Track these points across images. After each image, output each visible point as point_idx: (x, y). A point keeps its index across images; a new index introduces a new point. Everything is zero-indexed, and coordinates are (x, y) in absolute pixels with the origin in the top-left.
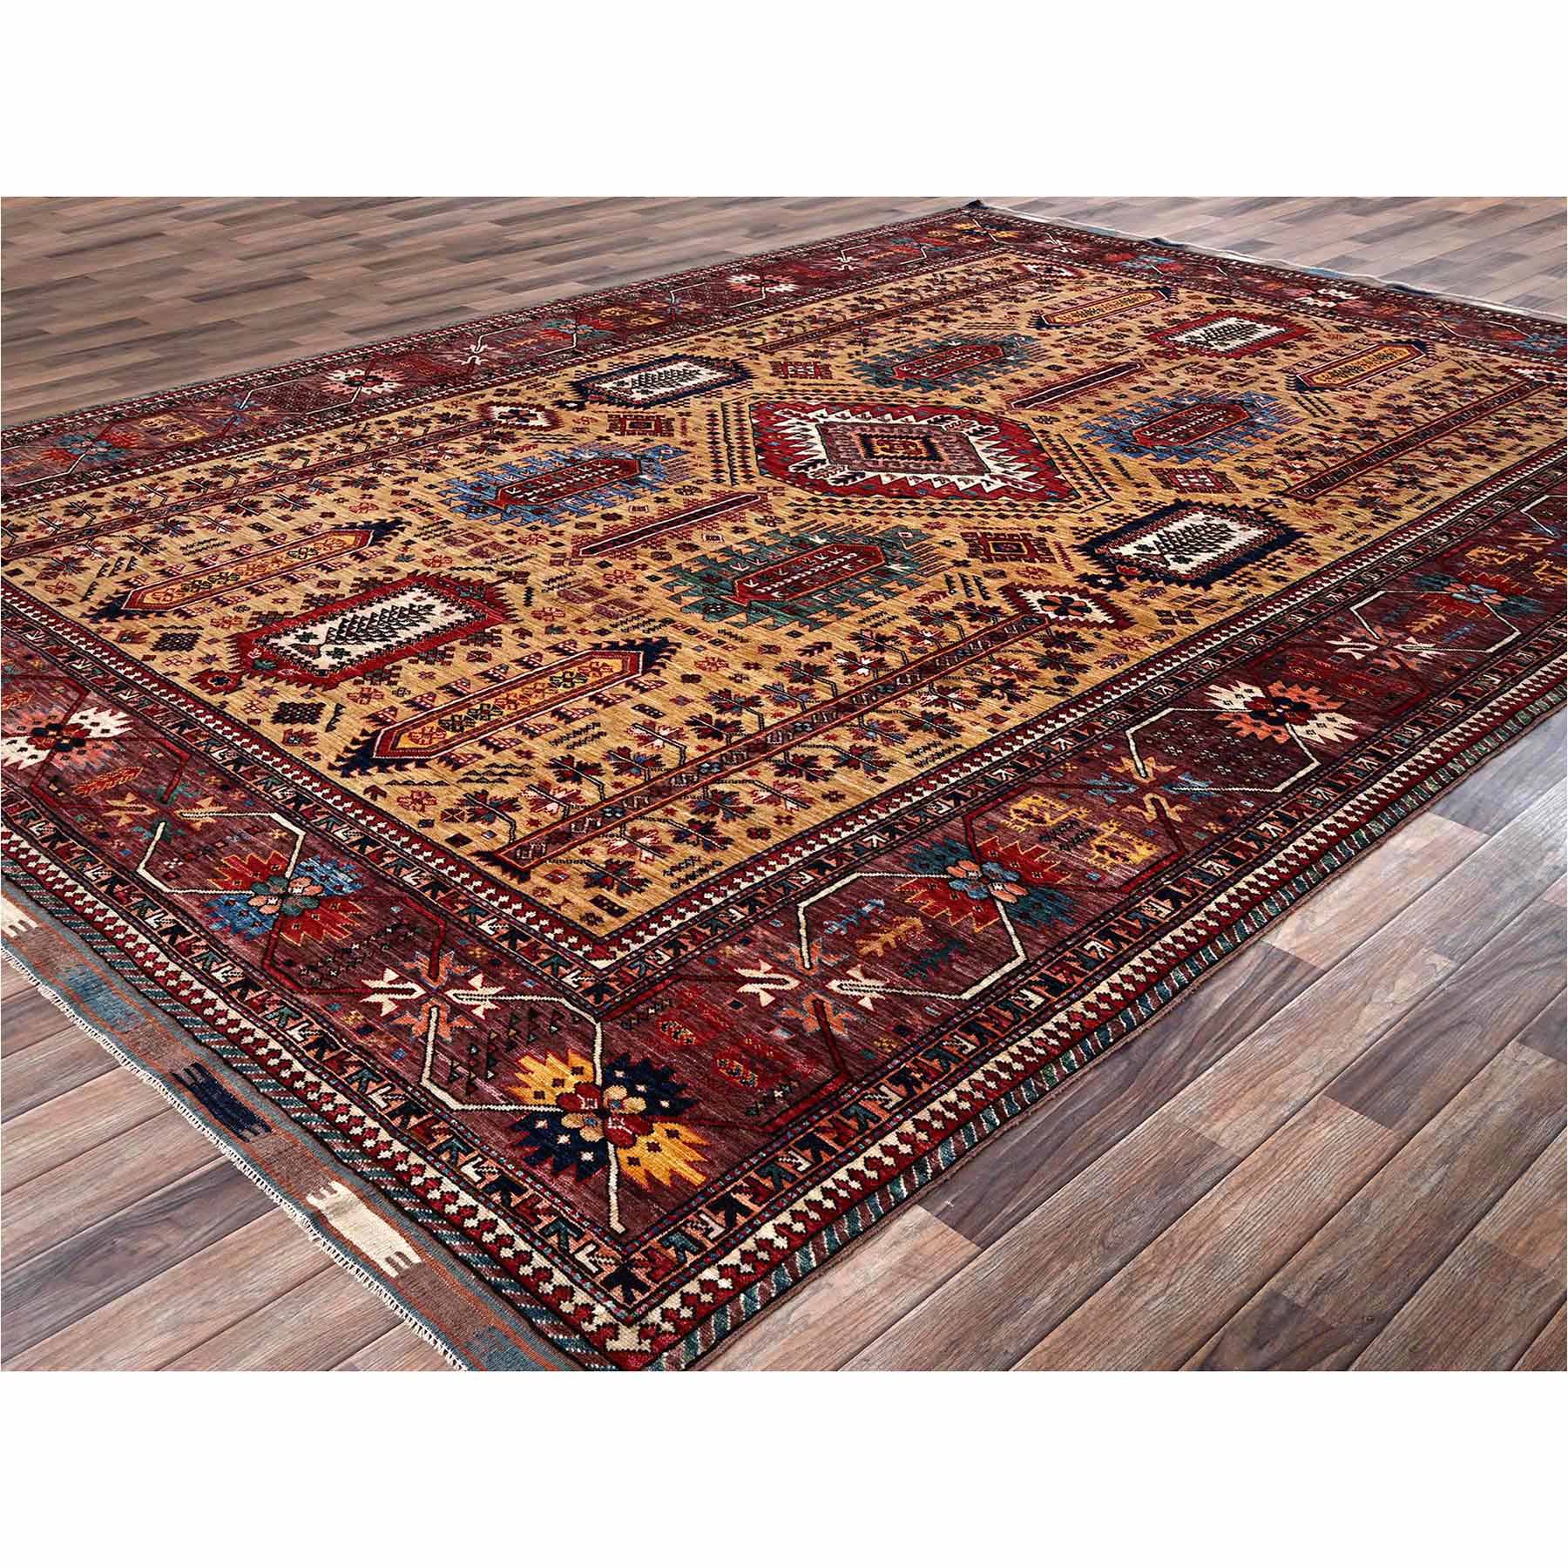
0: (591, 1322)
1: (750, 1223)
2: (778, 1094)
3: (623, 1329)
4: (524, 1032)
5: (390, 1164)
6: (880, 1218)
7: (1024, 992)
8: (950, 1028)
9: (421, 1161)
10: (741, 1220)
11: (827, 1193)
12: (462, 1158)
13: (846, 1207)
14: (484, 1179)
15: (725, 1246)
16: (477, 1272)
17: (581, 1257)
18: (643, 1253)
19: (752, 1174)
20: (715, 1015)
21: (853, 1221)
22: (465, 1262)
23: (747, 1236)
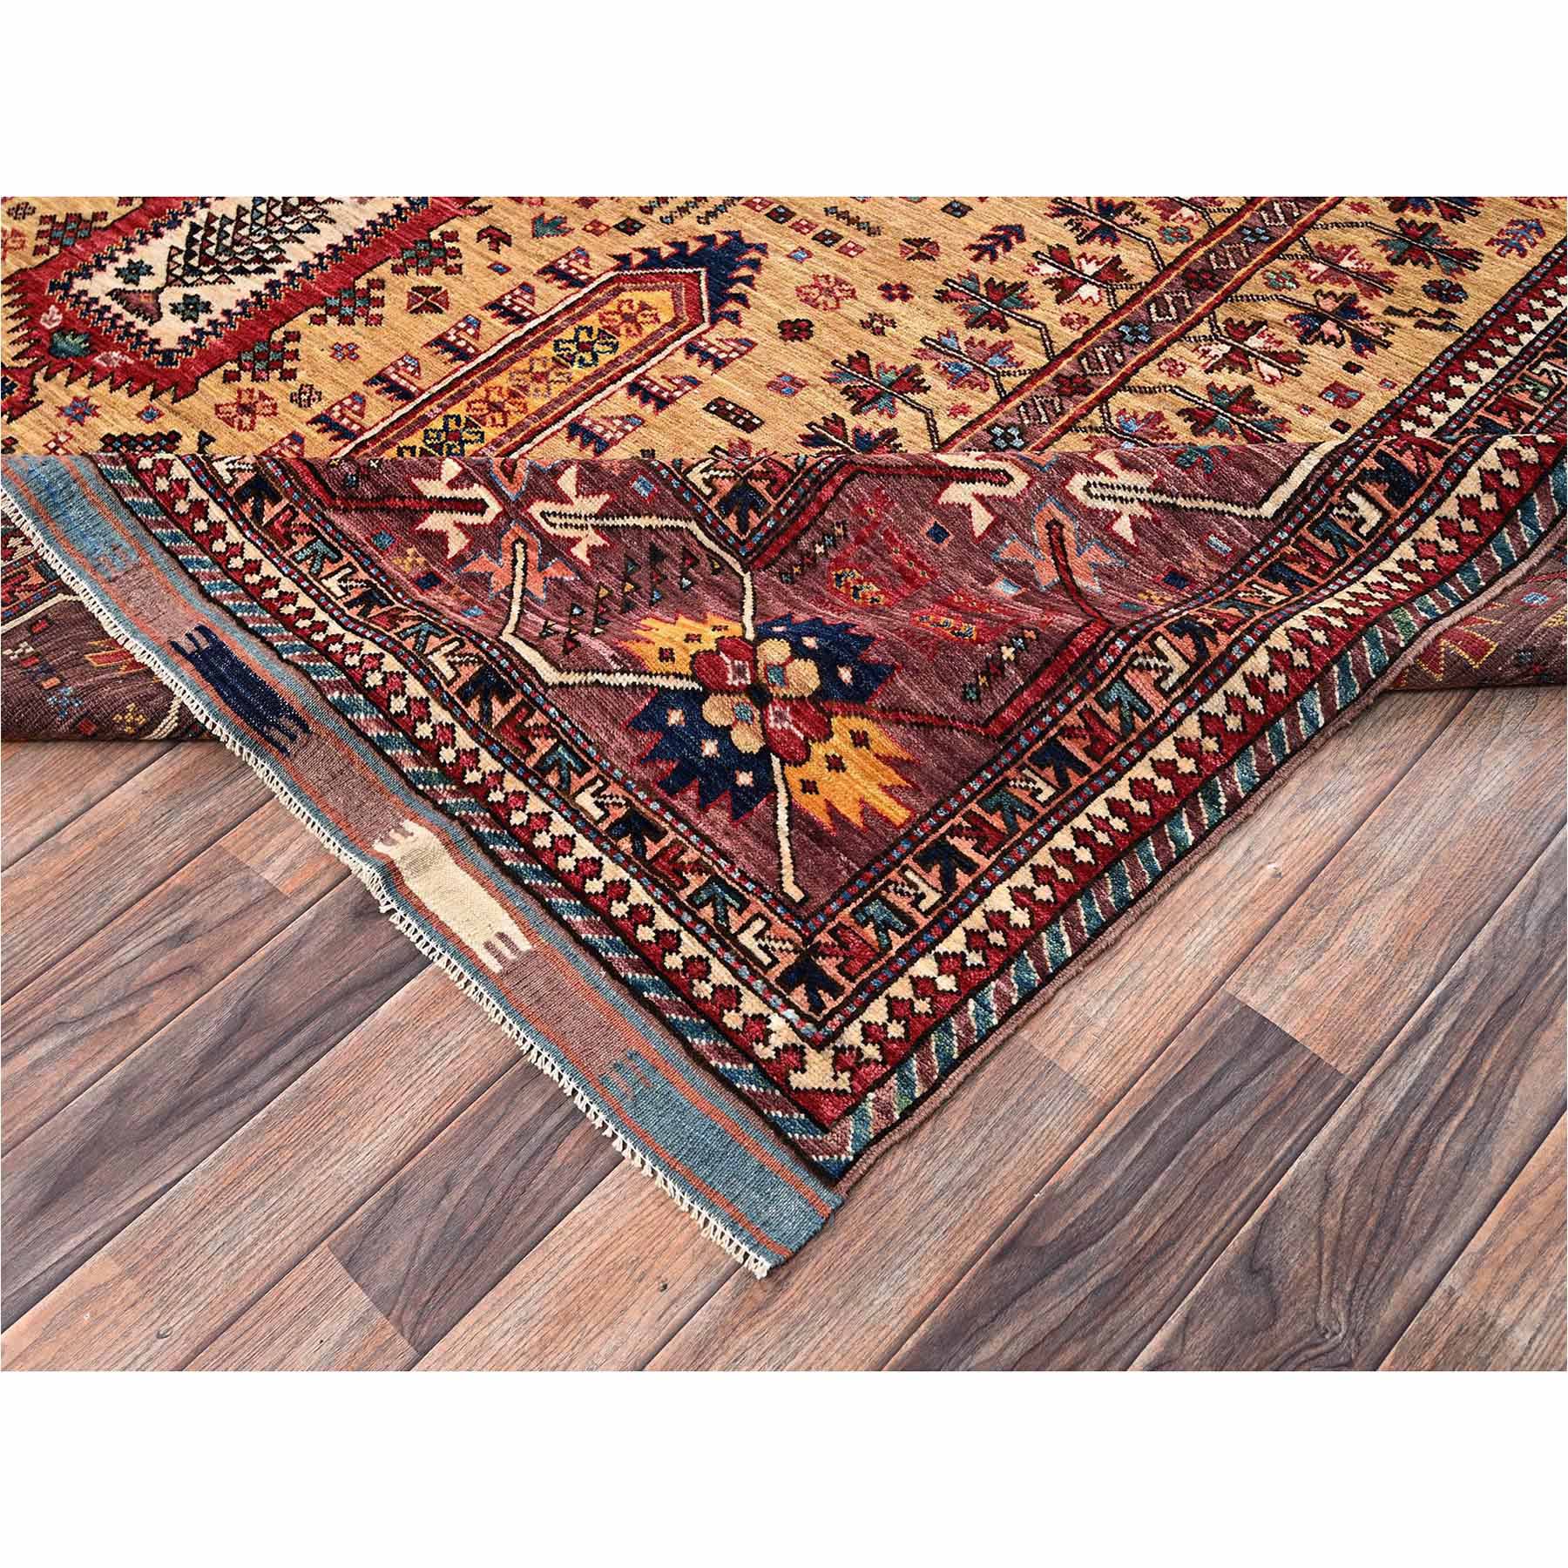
0: (766, 1044)
1: (975, 885)
2: (1008, 653)
3: (811, 1054)
4: (646, 587)
5: (480, 791)
6: (1157, 877)
7: (1354, 497)
8: (1247, 574)
9: (522, 787)
10: (963, 879)
11: (1081, 837)
12: (577, 782)
13: (1109, 858)
14: (607, 814)
15: (944, 922)
16: (607, 966)
17: (747, 939)
18: (832, 933)
19: (974, 806)
20: (910, 556)
21: (1120, 883)
22: (591, 950)
23: (973, 907)
